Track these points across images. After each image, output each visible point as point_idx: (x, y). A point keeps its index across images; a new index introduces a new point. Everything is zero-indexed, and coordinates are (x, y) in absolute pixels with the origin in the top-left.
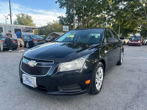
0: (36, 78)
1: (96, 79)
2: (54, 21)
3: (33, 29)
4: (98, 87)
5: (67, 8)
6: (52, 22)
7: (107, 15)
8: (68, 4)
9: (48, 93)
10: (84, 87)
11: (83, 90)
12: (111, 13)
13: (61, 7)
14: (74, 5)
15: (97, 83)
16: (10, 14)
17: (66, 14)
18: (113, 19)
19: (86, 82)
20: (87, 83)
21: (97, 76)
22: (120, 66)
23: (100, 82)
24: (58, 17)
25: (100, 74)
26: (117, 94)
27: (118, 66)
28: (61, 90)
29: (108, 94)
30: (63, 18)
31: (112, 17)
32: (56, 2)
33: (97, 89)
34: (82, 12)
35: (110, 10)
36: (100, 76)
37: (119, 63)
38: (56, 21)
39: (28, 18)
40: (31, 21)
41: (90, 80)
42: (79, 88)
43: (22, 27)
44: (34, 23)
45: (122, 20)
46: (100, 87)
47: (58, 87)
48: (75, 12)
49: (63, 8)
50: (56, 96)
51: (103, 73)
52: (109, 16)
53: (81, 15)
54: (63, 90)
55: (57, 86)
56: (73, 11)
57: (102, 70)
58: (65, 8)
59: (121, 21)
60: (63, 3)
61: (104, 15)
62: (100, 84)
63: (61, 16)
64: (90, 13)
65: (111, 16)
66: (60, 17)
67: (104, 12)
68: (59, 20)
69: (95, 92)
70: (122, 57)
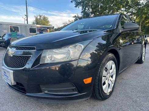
0: (12, 71)
1: (103, 78)
2: (69, 21)
3: (48, 28)
4: (106, 89)
5: (83, 7)
6: (67, 23)
7: (126, 13)
8: (83, 3)
9: (27, 94)
10: (81, 87)
11: (79, 92)
12: (131, 9)
13: (76, 7)
14: (89, 3)
15: (104, 83)
16: (26, 15)
17: (82, 13)
18: (133, 16)
19: (84, 80)
20: (86, 83)
21: (104, 73)
22: (141, 64)
23: (110, 83)
24: (73, 17)
25: (111, 71)
26: (136, 101)
27: (139, 64)
28: (46, 92)
29: (123, 100)
30: (78, 17)
31: (133, 13)
32: (72, 2)
33: (106, 92)
34: (98, 10)
35: (130, 7)
36: (111, 75)
37: (140, 61)
38: (71, 21)
39: (45, 19)
40: (48, 22)
41: (91, 78)
42: (73, 90)
43: (37, 27)
44: (50, 24)
45: (143, 17)
46: (110, 90)
47: (41, 86)
48: (91, 10)
49: (79, 7)
50: (39, 99)
51: (115, 70)
52: (128, 13)
53: (98, 13)
54: (49, 91)
55: (39, 85)
56: (88, 9)
57: (114, 66)
58: (81, 8)
59: (141, 17)
60: (78, 2)
61: (122, 12)
62: (110, 86)
63: (77, 16)
64: (107, 11)
65: (130, 13)
66: (75, 16)
67: (122, 9)
68: (74, 20)
69: (101, 96)
70: (144, 53)
